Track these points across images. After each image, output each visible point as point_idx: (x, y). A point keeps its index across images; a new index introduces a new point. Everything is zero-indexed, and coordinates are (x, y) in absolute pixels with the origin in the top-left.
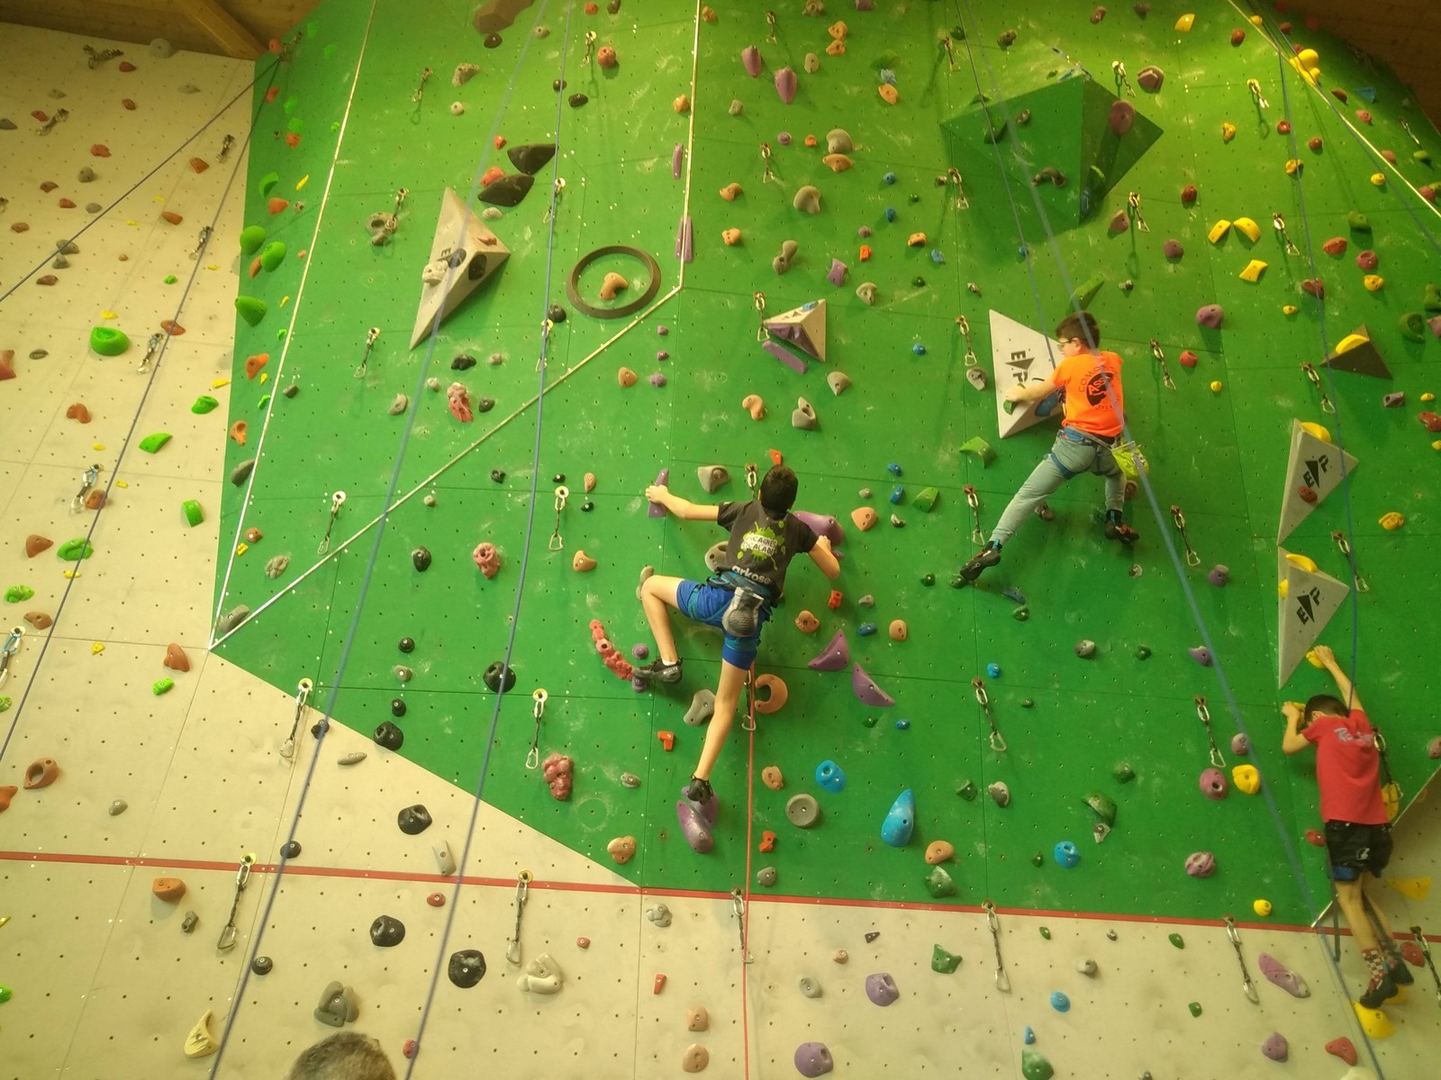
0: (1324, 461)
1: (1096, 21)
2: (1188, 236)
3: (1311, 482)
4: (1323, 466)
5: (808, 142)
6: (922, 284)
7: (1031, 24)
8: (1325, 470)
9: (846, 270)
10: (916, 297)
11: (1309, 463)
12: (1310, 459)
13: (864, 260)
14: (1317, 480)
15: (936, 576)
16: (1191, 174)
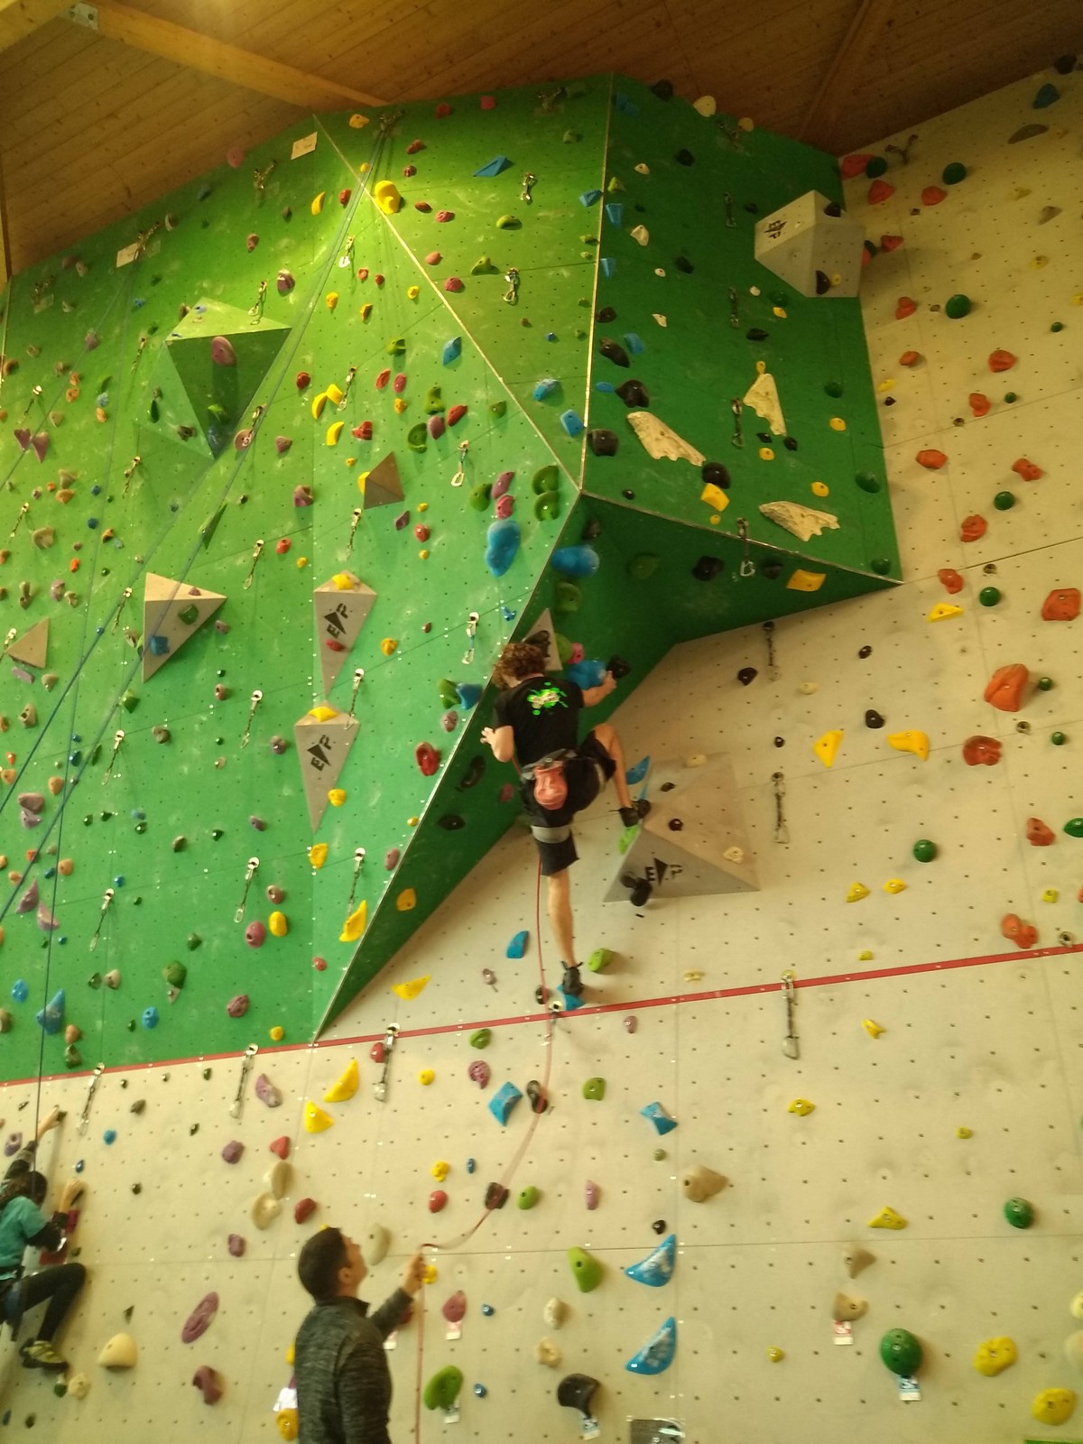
0: (342, 609)
1: (252, 248)
2: (298, 424)
3: (336, 632)
4: (343, 614)
5: (49, 488)
6: (107, 572)
7: (205, 285)
8: (346, 616)
9: (63, 586)
10: (105, 586)
11: (328, 617)
12: (328, 613)
13: (74, 571)
14: (342, 629)
15: (94, 816)
16: (309, 358)
